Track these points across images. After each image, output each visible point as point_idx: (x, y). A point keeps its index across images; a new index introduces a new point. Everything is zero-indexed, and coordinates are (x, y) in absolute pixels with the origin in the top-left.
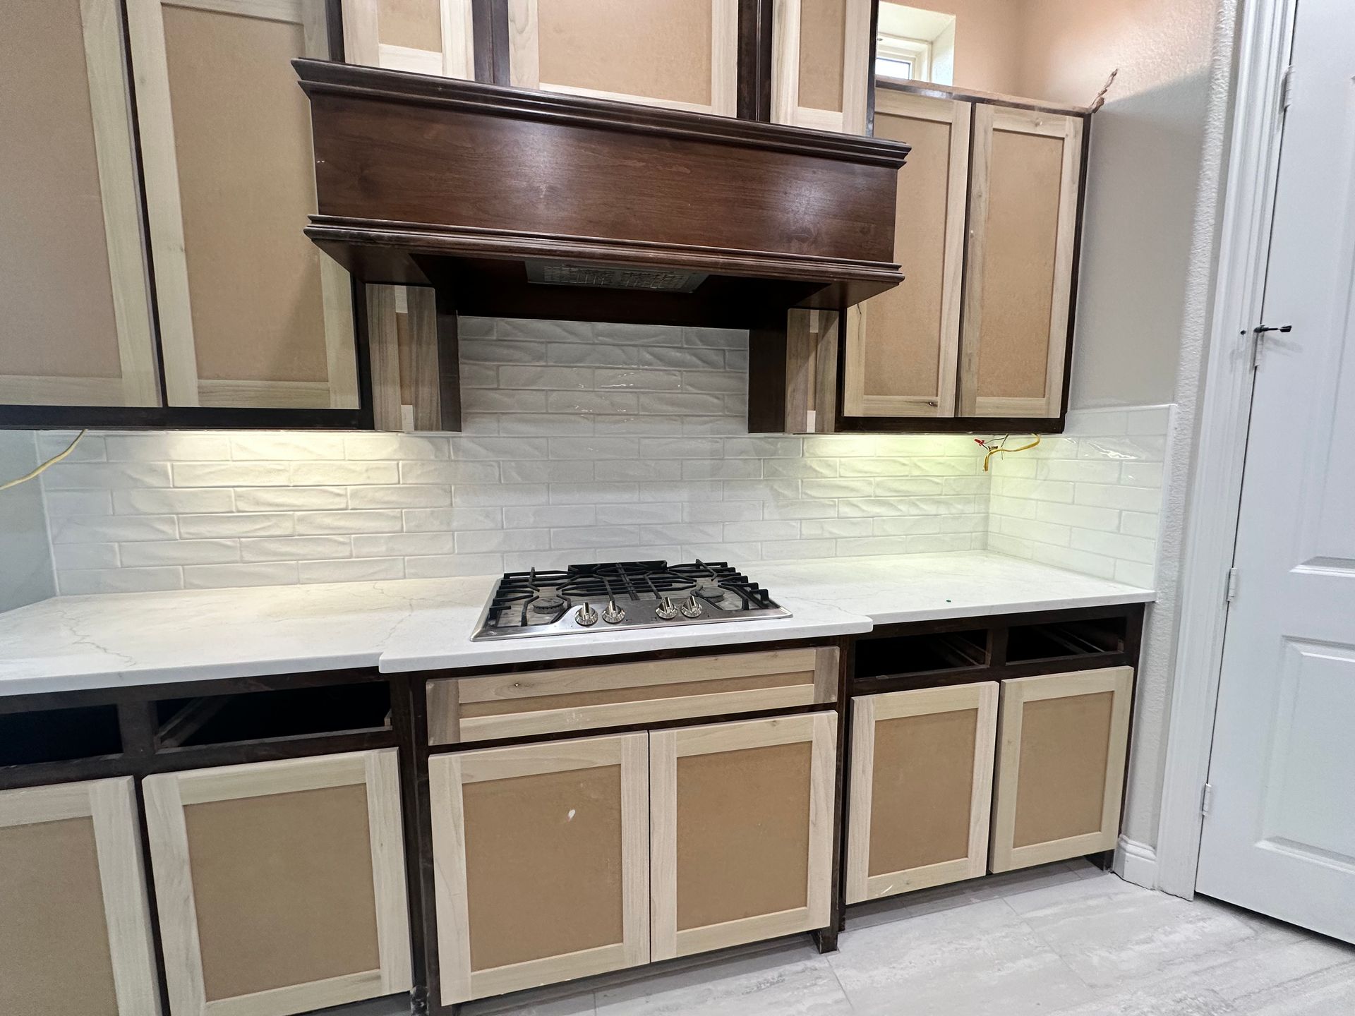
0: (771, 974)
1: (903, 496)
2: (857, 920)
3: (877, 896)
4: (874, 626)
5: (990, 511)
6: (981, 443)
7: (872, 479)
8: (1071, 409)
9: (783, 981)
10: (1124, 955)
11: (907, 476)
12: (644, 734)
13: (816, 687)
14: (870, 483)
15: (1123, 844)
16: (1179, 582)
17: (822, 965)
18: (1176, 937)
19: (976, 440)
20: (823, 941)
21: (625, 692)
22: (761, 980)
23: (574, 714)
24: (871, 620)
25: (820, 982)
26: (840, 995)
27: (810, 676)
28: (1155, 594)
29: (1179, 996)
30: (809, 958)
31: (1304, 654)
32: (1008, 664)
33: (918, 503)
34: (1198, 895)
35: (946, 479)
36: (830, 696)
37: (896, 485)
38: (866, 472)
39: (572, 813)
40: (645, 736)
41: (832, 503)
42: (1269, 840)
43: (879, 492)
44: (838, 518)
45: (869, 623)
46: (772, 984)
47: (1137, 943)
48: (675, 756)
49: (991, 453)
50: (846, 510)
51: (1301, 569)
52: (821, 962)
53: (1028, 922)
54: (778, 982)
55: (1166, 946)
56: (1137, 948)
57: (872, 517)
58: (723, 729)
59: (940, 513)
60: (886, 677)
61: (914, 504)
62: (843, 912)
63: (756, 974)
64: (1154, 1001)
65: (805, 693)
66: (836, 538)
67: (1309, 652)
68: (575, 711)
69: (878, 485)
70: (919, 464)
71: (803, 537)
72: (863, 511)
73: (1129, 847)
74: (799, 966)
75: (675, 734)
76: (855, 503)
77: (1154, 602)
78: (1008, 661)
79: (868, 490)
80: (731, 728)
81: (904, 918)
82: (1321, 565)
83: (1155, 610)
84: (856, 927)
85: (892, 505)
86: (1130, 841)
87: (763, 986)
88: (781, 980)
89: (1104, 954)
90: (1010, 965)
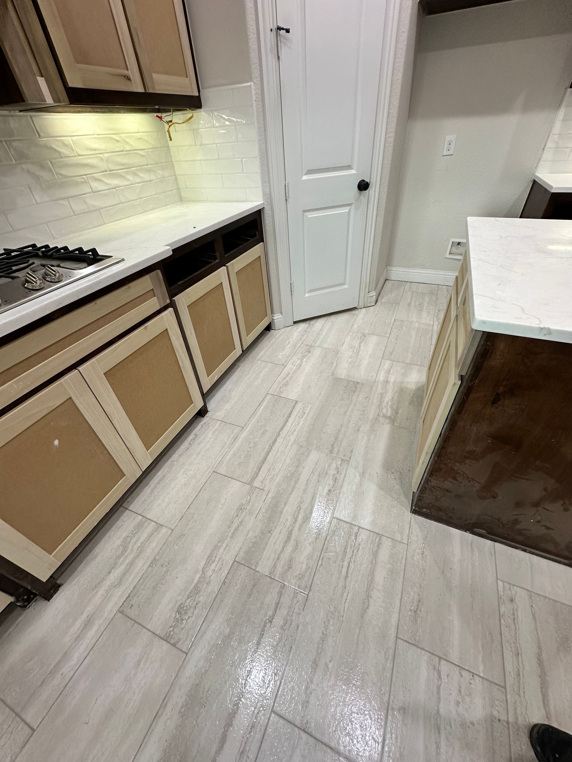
0: (191, 436)
1: (127, 168)
2: (208, 398)
3: (213, 383)
4: (172, 250)
5: (177, 174)
6: (161, 118)
7: (101, 156)
8: (202, 89)
9: (197, 435)
10: (286, 350)
11: (122, 151)
12: (75, 372)
13: (158, 298)
14: (102, 159)
15: (273, 318)
16: (270, 194)
17: (207, 420)
18: (294, 337)
19: (157, 116)
20: (202, 413)
21: (45, 352)
22: (189, 441)
23: (14, 385)
24: (169, 247)
25: (210, 425)
26: (219, 422)
27: (152, 293)
28: (264, 203)
29: (301, 352)
30: (201, 421)
31: (309, 216)
32: (226, 256)
33: (137, 172)
34: (295, 323)
35: (147, 152)
36: (166, 301)
37: (119, 159)
38: (95, 150)
39: (56, 442)
40: (77, 373)
41: (83, 180)
42: (308, 292)
43: (111, 167)
44: (93, 192)
45: (168, 250)
46: (194, 439)
47: (287, 345)
48: (102, 373)
49: (170, 126)
50: (95, 185)
51: (305, 178)
52: (206, 419)
53: (259, 360)
54: (196, 437)
55: (293, 341)
56: (288, 347)
57: (115, 188)
58: (122, 344)
59: (152, 179)
60: (182, 282)
61: (135, 174)
62: (205, 396)
63: (186, 441)
64: (297, 357)
65: (153, 304)
66: (99, 210)
67: (310, 215)
68: (13, 383)
69: (108, 160)
70: (127, 140)
71: (76, 213)
72: (107, 184)
73: (275, 318)
74: (199, 426)
75: (95, 362)
76: (99, 178)
77: (264, 208)
78: (225, 254)
79: (103, 166)
80: (125, 341)
81: (223, 385)
82: (311, 174)
83: (265, 212)
84: (210, 400)
85: (121, 176)
86: (275, 315)
87: (191, 443)
88: (196, 435)
89: (281, 354)
90: (261, 374)
